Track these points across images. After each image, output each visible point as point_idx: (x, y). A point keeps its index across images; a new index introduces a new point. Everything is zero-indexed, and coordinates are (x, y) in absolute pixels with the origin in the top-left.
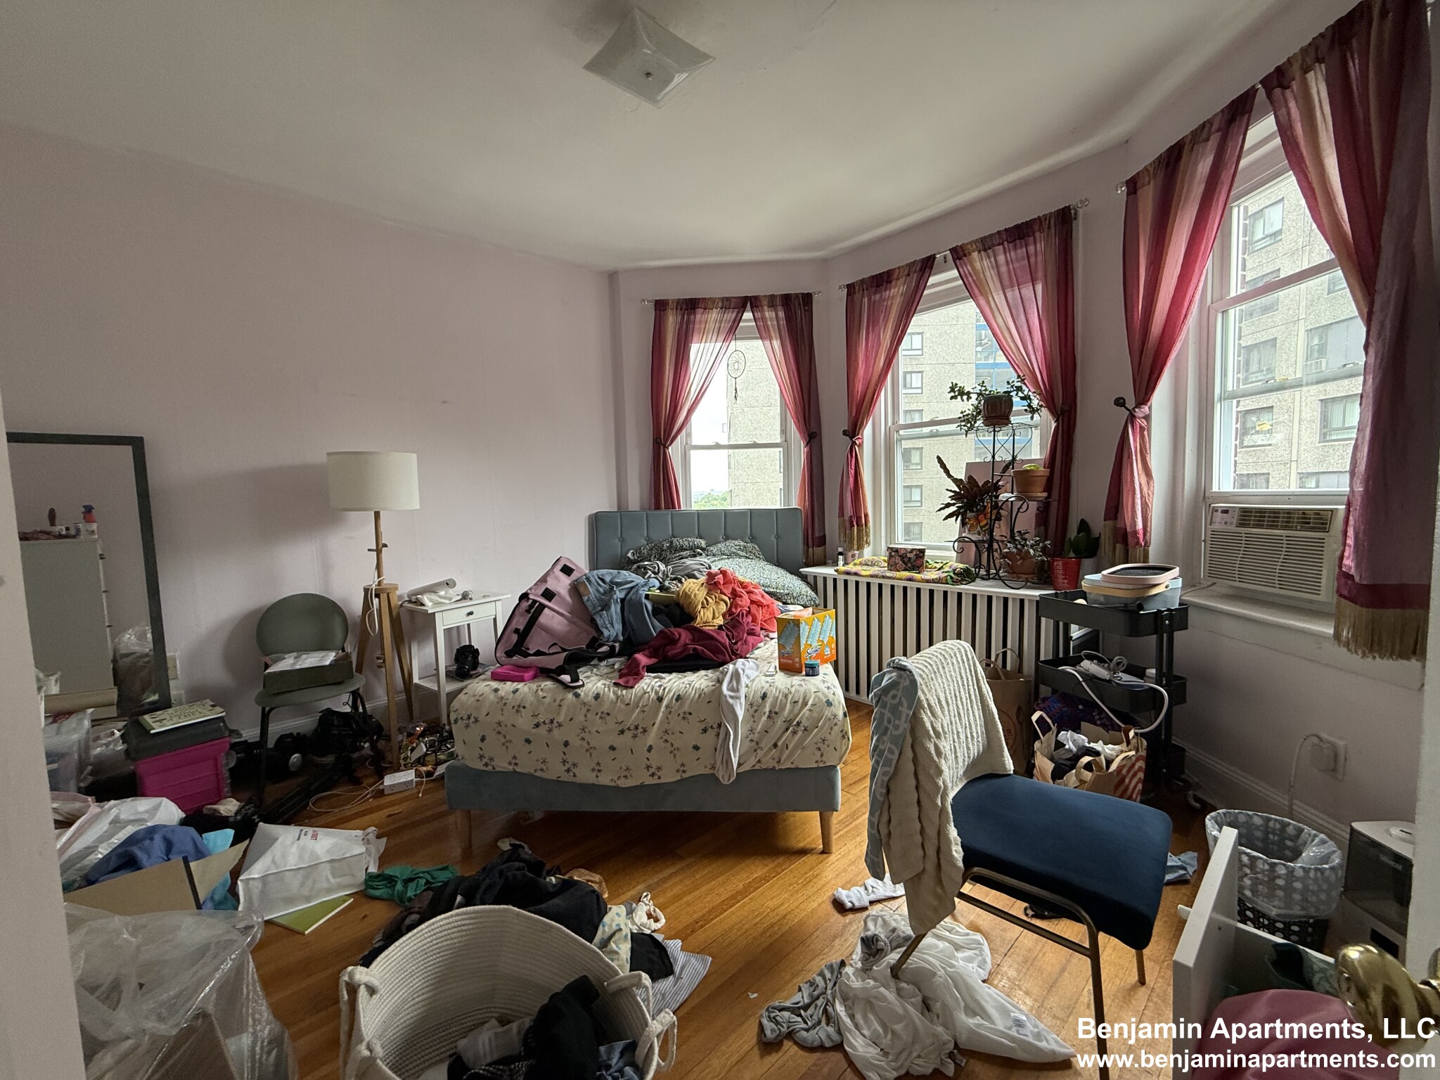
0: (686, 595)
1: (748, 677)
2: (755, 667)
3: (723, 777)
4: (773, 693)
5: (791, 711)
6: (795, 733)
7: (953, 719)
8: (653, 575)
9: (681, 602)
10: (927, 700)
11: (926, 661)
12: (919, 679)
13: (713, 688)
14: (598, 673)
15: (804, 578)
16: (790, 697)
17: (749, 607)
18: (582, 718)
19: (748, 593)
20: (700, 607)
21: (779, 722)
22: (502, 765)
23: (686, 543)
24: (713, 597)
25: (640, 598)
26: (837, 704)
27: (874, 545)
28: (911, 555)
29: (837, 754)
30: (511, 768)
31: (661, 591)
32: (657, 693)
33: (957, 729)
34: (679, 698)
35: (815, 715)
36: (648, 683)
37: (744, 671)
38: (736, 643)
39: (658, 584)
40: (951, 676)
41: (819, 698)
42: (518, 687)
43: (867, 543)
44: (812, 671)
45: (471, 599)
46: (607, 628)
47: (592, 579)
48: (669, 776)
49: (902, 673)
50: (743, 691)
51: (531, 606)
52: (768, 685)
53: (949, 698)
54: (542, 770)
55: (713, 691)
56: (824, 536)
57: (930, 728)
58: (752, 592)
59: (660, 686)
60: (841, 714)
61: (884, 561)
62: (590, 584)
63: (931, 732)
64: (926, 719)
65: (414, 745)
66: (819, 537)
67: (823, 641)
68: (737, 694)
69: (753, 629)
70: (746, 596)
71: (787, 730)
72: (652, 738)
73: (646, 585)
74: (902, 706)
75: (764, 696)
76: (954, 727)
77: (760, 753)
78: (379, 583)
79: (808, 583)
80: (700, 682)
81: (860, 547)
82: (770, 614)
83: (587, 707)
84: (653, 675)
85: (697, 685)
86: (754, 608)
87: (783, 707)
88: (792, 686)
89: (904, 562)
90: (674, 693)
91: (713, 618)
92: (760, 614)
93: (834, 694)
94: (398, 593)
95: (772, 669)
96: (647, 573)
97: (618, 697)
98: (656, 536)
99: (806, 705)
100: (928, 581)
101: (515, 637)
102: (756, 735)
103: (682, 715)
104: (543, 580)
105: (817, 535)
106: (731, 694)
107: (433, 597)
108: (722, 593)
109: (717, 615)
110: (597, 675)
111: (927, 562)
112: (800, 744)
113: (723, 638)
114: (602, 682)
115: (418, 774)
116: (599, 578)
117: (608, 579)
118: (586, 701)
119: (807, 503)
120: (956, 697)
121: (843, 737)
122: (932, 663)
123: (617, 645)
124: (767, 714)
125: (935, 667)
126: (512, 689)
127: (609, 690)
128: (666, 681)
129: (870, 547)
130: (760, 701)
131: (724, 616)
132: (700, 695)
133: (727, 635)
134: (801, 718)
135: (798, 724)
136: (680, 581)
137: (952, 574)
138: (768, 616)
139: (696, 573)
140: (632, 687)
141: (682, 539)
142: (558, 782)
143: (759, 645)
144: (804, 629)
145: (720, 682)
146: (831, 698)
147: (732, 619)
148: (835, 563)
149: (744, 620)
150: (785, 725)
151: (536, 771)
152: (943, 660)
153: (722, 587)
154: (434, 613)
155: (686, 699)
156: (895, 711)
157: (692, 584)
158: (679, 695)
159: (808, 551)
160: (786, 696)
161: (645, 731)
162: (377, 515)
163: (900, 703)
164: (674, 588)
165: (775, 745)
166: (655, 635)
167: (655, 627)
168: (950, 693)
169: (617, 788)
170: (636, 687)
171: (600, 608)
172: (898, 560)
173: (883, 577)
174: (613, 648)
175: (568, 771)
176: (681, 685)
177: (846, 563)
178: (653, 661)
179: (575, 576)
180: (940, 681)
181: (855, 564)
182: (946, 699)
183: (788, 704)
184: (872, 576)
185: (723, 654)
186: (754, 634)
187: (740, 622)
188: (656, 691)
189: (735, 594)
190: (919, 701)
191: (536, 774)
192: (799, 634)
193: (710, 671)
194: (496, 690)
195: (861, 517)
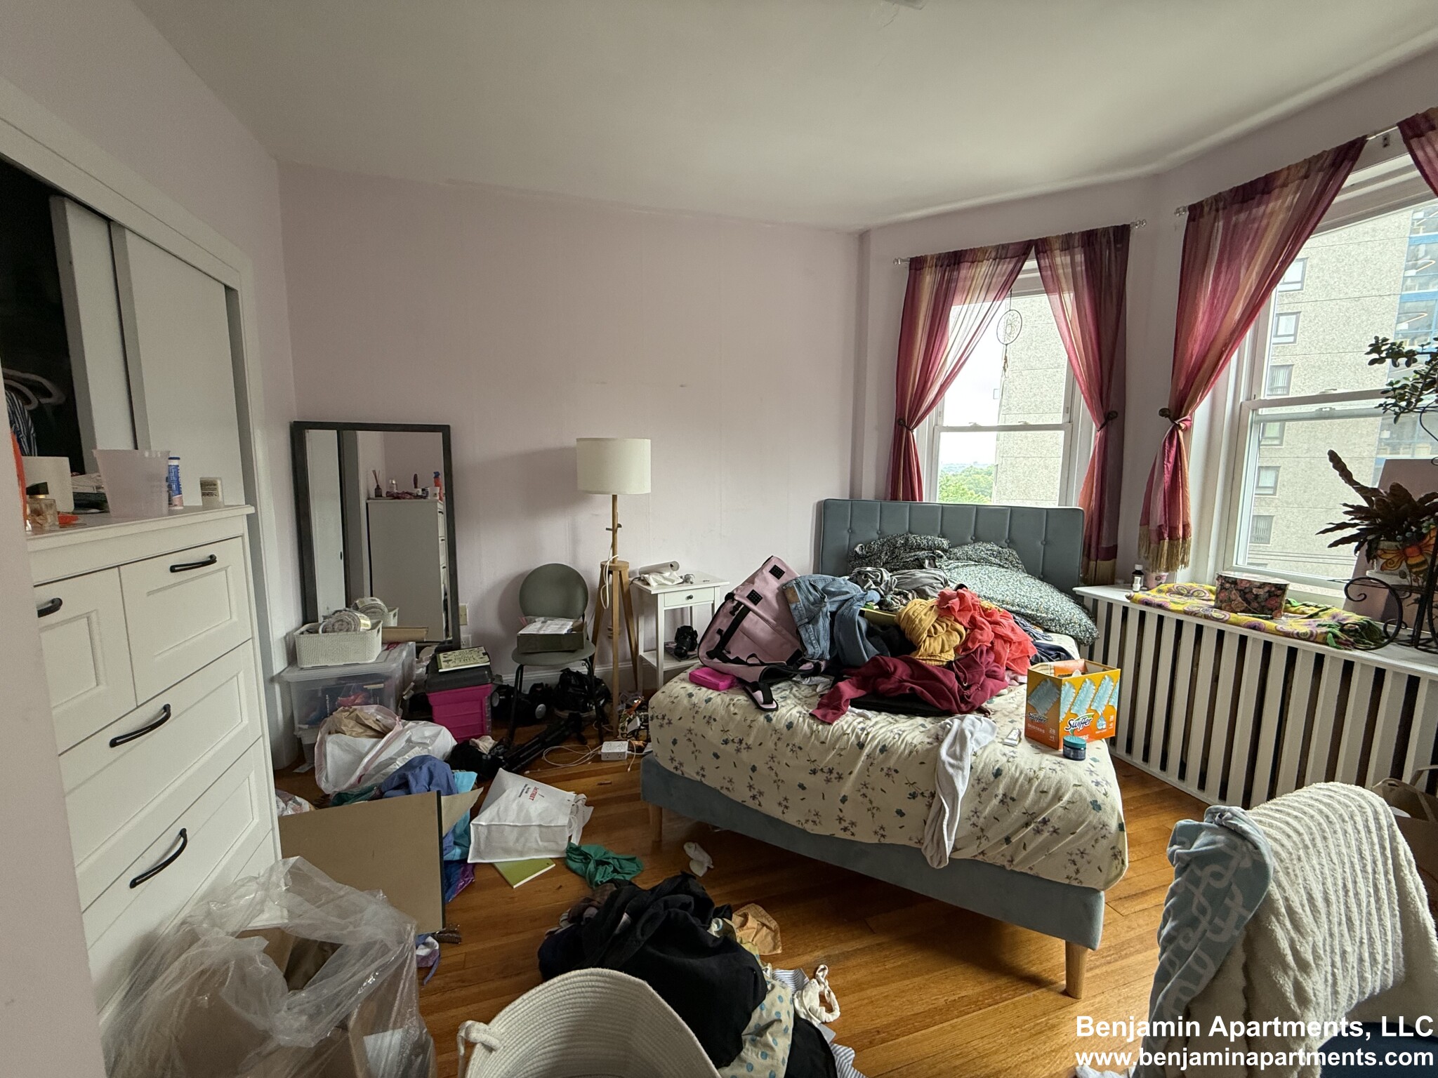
0: (909, 619)
1: (978, 742)
2: (990, 729)
3: (931, 857)
4: (1010, 770)
5: (1036, 802)
6: (1038, 831)
7: (1336, 930)
8: (873, 587)
9: (903, 625)
10: (1286, 899)
11: (1288, 824)
12: (1271, 862)
13: (929, 746)
14: (797, 694)
15: (1079, 600)
16: (1036, 783)
17: (992, 643)
18: (771, 745)
19: (991, 623)
20: (925, 635)
21: (1016, 813)
22: (690, 772)
23: (925, 542)
24: (944, 625)
25: (853, 615)
26: (1109, 809)
27: (1195, 566)
28: (1261, 592)
29: (1103, 877)
30: (698, 778)
31: (881, 609)
32: (858, 737)
33: (1342, 946)
34: (884, 749)
35: (1073, 816)
36: (851, 721)
37: (972, 734)
38: (968, 688)
39: (877, 598)
40: (1339, 854)
41: (1081, 795)
42: (712, 696)
43: (1183, 562)
44: (1074, 752)
45: (692, 583)
46: (812, 645)
47: (802, 585)
48: (865, 836)
49: (1238, 841)
50: (968, 761)
51: (736, 608)
52: (1005, 759)
53: (1331, 892)
54: (728, 789)
55: (928, 750)
56: (1116, 547)
57: (1288, 952)
58: (997, 623)
59: (863, 729)
60: (1114, 825)
61: (1211, 591)
62: (799, 590)
63: (1290, 958)
64: (1280, 934)
65: (632, 717)
66: (1108, 549)
67: (1096, 711)
68: (960, 763)
69: (994, 671)
70: (988, 628)
71: (1027, 825)
72: (847, 787)
73: (862, 599)
74: (1232, 898)
75: (998, 773)
76: (1336, 942)
77: (985, 845)
78: (613, 561)
79: (1084, 608)
80: (912, 735)
81: (1171, 567)
82: (1022, 652)
83: (779, 735)
84: (857, 711)
85: (909, 739)
86: (999, 645)
87: (1024, 794)
88: (1040, 769)
89: (1245, 600)
90: (879, 743)
91: (942, 651)
92: (1006, 653)
93: (1105, 794)
94: (628, 570)
95: (1014, 735)
96: (867, 581)
97: (812, 732)
98: (890, 530)
99: (1060, 799)
100: (1287, 635)
101: (718, 638)
102: (982, 820)
103: (885, 770)
104: (751, 580)
105: (1104, 544)
106: (952, 761)
107: (659, 577)
108: (956, 620)
109: (947, 648)
110: (795, 696)
111: (1289, 602)
112: (1044, 847)
113: (951, 681)
114: (799, 708)
115: (631, 748)
116: (811, 584)
117: (820, 587)
118: (777, 728)
119: (1093, 504)
120: (1346, 892)
121: (1115, 856)
122: (1301, 830)
123: (823, 663)
124: (1000, 797)
125: (1306, 838)
126: (705, 698)
127: (804, 721)
128: (871, 723)
129: (1188, 569)
130: (992, 778)
131: (956, 649)
132: (911, 752)
133: (958, 677)
134: (1051, 814)
135: (1045, 822)
136: (906, 597)
137: (1337, 631)
138: (1017, 655)
139: (927, 589)
140: (830, 724)
141: (920, 536)
142: (742, 806)
143: (1002, 691)
144: (1067, 693)
145: (939, 740)
146: (1100, 799)
147: (967, 656)
148: (1129, 584)
149: (983, 660)
150: (1025, 819)
151: (722, 788)
152: (1325, 825)
153: (956, 614)
154: (657, 595)
155: (893, 754)
156: (1217, 899)
157: (918, 606)
158: (884, 746)
159: (1088, 564)
160: (1030, 780)
161: (840, 777)
162: (614, 498)
163: (1227, 892)
164: (896, 605)
165: (1008, 840)
166: (867, 660)
167: (868, 650)
168: (1335, 884)
169: (804, 831)
170: (835, 723)
171: (807, 620)
172: (1235, 595)
173: (1206, 617)
174: (817, 666)
175: (754, 797)
176: (889, 734)
177: (1146, 587)
178: (861, 693)
179: (784, 579)
180: (1315, 862)
181: (1160, 591)
182: (1325, 893)
183: (1032, 792)
184: (1186, 613)
185: (950, 702)
186: (995, 678)
187: (976, 662)
188: (857, 733)
189: (973, 625)
190: (1270, 901)
191: (722, 791)
192: (1059, 699)
193: (929, 719)
194: (690, 695)
195: (1176, 528)
